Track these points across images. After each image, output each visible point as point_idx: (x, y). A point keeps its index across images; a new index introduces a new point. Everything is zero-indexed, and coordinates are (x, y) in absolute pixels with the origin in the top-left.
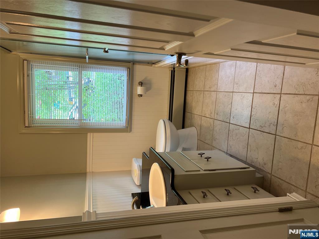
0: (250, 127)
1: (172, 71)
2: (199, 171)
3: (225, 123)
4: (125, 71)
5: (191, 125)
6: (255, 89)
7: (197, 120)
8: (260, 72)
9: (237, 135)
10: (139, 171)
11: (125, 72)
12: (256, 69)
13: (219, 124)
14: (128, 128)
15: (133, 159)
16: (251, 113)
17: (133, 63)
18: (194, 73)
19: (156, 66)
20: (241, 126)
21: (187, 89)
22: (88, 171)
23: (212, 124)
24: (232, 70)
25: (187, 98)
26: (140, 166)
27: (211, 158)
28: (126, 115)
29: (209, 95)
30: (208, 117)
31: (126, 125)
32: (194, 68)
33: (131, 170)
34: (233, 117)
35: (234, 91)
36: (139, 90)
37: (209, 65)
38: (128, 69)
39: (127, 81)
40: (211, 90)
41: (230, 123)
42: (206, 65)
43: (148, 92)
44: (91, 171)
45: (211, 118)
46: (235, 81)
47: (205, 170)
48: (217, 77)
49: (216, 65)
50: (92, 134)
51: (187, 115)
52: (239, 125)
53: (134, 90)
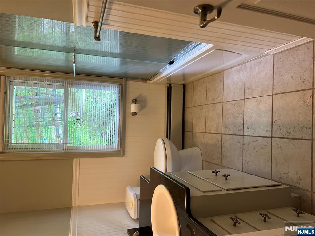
0: (273, 136)
1: (168, 87)
2: (221, 191)
3: (236, 136)
4: (117, 87)
5: (193, 145)
6: (274, 90)
7: (200, 138)
8: (279, 70)
9: (254, 148)
10: (135, 200)
11: (117, 89)
12: (273, 67)
13: (229, 139)
14: (121, 151)
15: (127, 187)
16: (272, 119)
17: (126, 79)
18: (193, 89)
19: (151, 82)
20: (259, 137)
21: (186, 106)
22: (73, 204)
23: (220, 140)
24: (241, 75)
25: (186, 116)
26: (136, 195)
27: (229, 175)
28: (119, 137)
29: (213, 108)
30: (214, 132)
31: (118, 149)
32: (192, 82)
33: (125, 202)
34: (247, 128)
35: (245, 98)
36: (133, 108)
37: (211, 75)
38: (121, 85)
39: (120, 98)
40: (215, 102)
41: (243, 135)
42: (207, 77)
43: (143, 110)
44: (77, 205)
45: (218, 133)
46: (246, 86)
47: (228, 190)
48: (222, 87)
49: (219, 74)
50: (78, 159)
51: (187, 134)
52: (257, 135)
53: (127, 108)
